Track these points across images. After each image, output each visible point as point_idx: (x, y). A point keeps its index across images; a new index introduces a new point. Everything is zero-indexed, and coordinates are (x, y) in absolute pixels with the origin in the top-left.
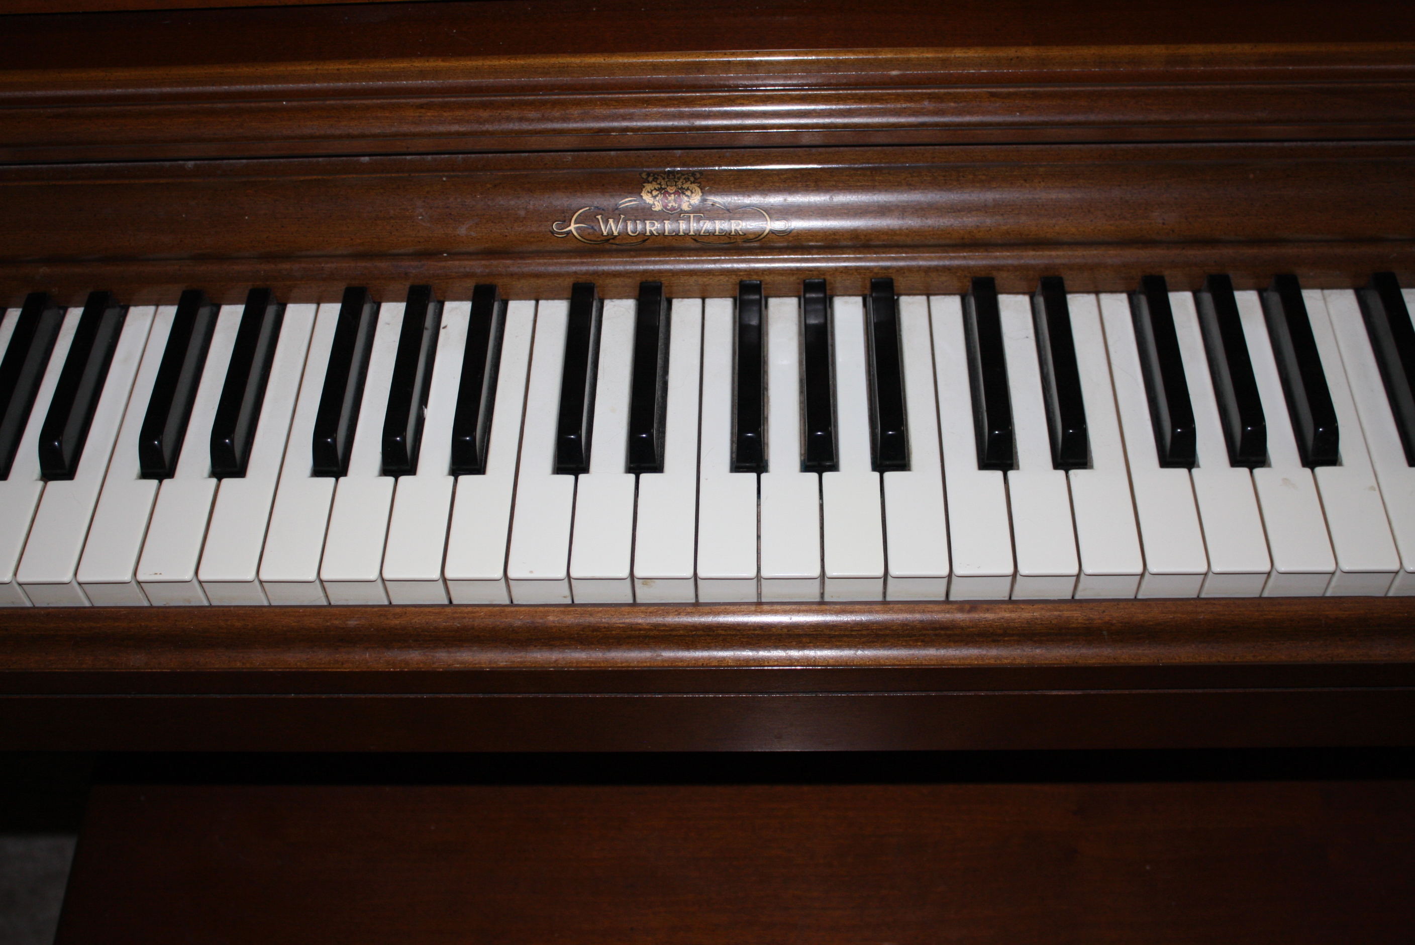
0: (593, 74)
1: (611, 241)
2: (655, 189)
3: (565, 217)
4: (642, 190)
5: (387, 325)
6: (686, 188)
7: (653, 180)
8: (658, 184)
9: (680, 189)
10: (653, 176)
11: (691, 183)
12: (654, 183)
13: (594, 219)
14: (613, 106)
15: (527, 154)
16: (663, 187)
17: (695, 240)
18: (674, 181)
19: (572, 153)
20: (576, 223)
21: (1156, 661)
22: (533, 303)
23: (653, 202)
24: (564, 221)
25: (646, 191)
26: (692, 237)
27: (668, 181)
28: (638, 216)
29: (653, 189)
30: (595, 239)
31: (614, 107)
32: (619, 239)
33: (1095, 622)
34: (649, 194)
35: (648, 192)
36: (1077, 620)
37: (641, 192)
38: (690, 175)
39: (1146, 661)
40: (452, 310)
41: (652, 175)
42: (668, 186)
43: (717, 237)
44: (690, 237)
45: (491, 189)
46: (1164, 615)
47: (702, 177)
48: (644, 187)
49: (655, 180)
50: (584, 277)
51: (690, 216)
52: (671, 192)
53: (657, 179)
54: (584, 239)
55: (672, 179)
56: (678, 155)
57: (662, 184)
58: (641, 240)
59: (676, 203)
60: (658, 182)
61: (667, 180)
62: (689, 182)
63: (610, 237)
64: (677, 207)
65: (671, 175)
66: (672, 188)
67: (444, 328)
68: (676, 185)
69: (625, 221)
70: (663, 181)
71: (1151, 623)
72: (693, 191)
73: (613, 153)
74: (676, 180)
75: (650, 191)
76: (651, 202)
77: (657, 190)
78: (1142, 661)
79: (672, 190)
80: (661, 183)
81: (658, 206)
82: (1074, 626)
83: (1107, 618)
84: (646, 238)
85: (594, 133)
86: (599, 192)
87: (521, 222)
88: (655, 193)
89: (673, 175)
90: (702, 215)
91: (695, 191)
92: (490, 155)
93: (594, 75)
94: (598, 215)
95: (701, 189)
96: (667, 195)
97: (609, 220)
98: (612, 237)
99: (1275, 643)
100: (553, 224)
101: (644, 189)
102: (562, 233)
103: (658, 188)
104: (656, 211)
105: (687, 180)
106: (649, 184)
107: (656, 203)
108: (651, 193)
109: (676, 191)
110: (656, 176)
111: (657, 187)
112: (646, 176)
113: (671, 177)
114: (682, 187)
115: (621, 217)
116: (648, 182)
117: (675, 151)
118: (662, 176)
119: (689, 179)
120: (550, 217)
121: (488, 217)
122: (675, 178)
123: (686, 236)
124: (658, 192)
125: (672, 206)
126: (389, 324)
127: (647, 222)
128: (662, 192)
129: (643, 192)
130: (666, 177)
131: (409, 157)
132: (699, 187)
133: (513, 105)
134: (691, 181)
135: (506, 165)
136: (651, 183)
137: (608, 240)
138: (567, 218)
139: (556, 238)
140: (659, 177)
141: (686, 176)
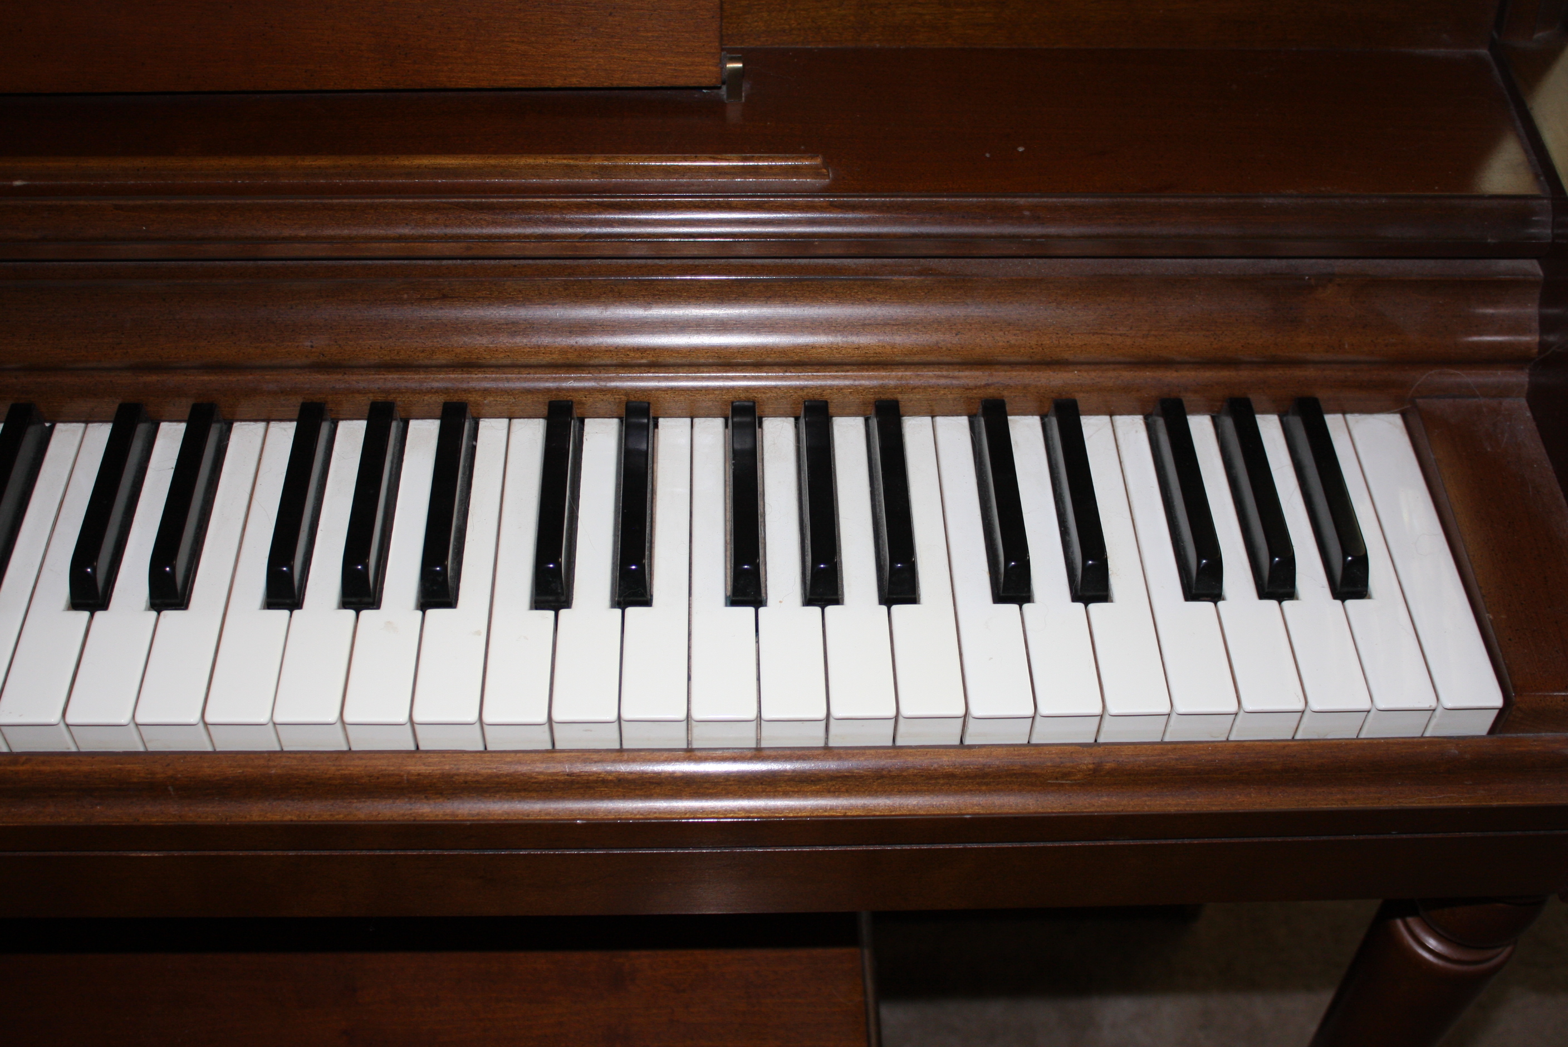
21: (224, 819)
33: (158, 776)
36: (138, 773)
39: (213, 820)
46: (232, 769)
71: (218, 778)
78: (209, 820)
82: (135, 780)
83: (170, 773)
99: (355, 801)
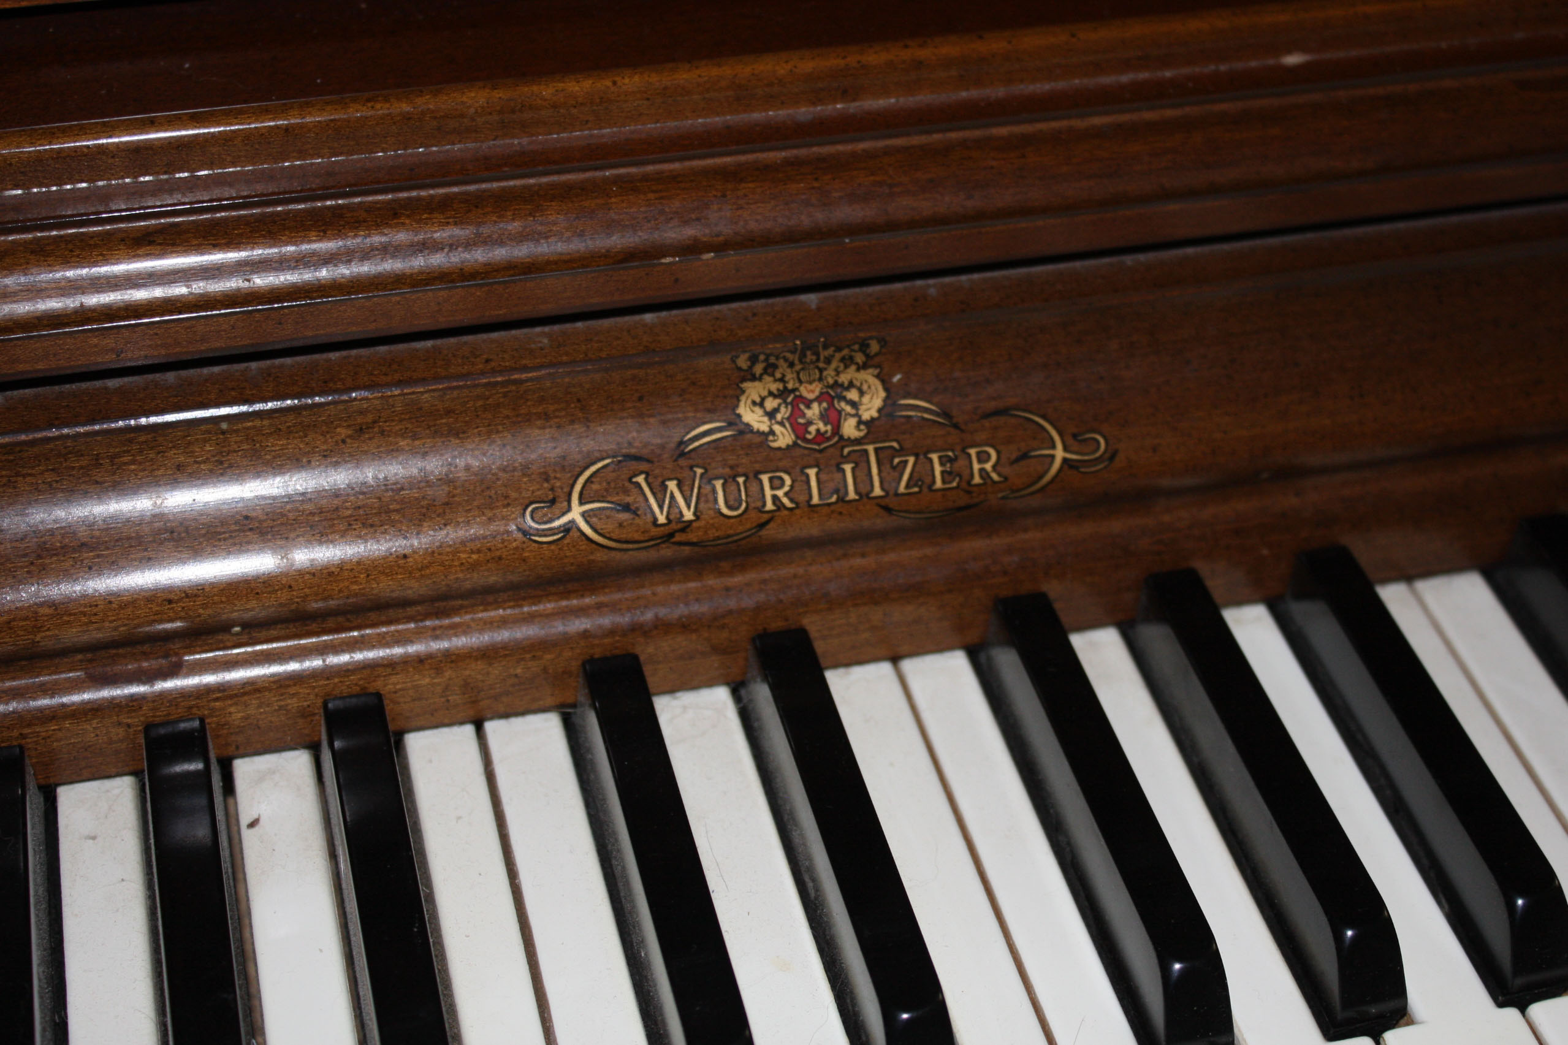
0: (587, 122)
1: (678, 537)
2: (771, 394)
3: (552, 489)
4: (739, 401)
5: (91, 841)
6: (846, 384)
7: (765, 371)
8: (776, 380)
9: (832, 387)
10: (766, 360)
11: (858, 370)
12: (767, 378)
13: (631, 486)
14: (653, 192)
15: (429, 344)
16: (790, 386)
17: (887, 509)
18: (818, 367)
19: (547, 329)
20: (582, 502)
22: (469, 730)
23: (770, 427)
24: (553, 502)
25: (749, 402)
26: (879, 501)
27: (803, 369)
28: (737, 466)
29: (765, 393)
30: (637, 536)
31: (657, 195)
32: (699, 528)
34: (757, 409)
35: (754, 403)
37: (737, 406)
38: (856, 347)
40: (261, 778)
41: (762, 357)
42: (801, 382)
43: (940, 494)
44: (876, 501)
45: (348, 441)
47: (884, 350)
48: (743, 392)
49: (770, 371)
50: (606, 641)
51: (866, 452)
52: (811, 396)
53: (775, 367)
54: (610, 539)
55: (812, 362)
56: (814, 306)
57: (787, 379)
58: (754, 524)
59: (826, 424)
60: (778, 375)
61: (798, 367)
62: (853, 368)
63: (674, 526)
64: (829, 434)
65: (809, 353)
66: (811, 387)
67: (252, 825)
68: (820, 379)
69: (708, 478)
70: (789, 370)
72: (865, 387)
73: (648, 317)
74: (821, 365)
75: (758, 400)
76: (764, 428)
77: (775, 396)
79: (813, 391)
80: (784, 376)
81: (783, 434)
84: (766, 517)
85: (614, 264)
86: (632, 417)
87: (438, 516)
88: (770, 404)
89: (813, 354)
90: (895, 445)
91: (869, 387)
92: (334, 356)
93: (589, 125)
94: (636, 475)
95: (883, 382)
96: (802, 407)
97: (667, 483)
98: (680, 526)
100: (525, 510)
101: (743, 398)
102: (552, 531)
103: (778, 390)
104: (779, 449)
105: (848, 363)
106: (757, 384)
107: (777, 428)
108: (761, 404)
109: (821, 393)
110: (772, 360)
111: (775, 387)
112: (749, 363)
113: (810, 356)
114: (836, 382)
115: (695, 473)
116: (754, 378)
117: (803, 297)
118: (786, 360)
119: (851, 358)
120: (514, 495)
121: (349, 512)
122: (818, 360)
123: (865, 499)
124: (778, 401)
125: (818, 430)
126: (94, 838)
127: (765, 478)
128: (790, 399)
129: (742, 404)
130: (796, 362)
131: (112, 383)
132: (878, 376)
133: (396, 215)
134: (857, 364)
135: (386, 375)
136: (760, 379)
137: (671, 535)
138: (559, 492)
139: (536, 545)
140: (781, 362)
141: (846, 352)
